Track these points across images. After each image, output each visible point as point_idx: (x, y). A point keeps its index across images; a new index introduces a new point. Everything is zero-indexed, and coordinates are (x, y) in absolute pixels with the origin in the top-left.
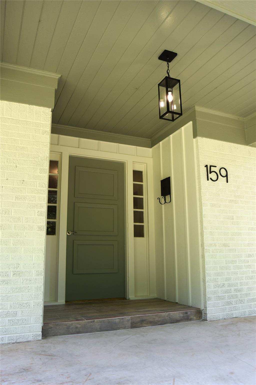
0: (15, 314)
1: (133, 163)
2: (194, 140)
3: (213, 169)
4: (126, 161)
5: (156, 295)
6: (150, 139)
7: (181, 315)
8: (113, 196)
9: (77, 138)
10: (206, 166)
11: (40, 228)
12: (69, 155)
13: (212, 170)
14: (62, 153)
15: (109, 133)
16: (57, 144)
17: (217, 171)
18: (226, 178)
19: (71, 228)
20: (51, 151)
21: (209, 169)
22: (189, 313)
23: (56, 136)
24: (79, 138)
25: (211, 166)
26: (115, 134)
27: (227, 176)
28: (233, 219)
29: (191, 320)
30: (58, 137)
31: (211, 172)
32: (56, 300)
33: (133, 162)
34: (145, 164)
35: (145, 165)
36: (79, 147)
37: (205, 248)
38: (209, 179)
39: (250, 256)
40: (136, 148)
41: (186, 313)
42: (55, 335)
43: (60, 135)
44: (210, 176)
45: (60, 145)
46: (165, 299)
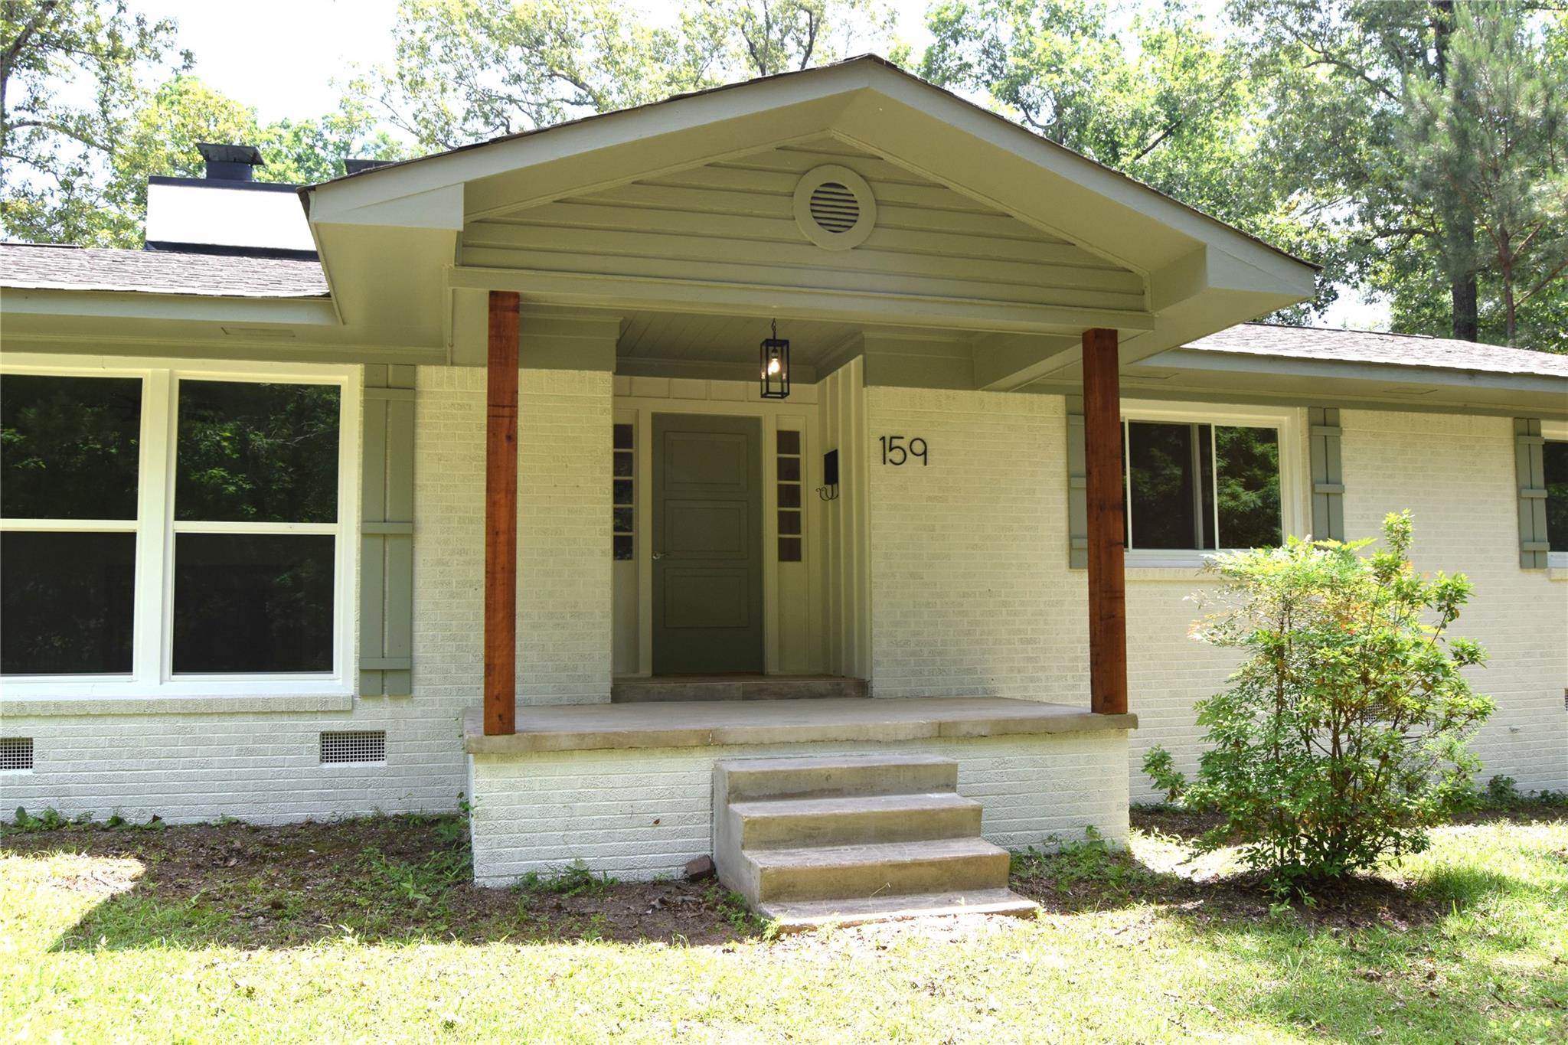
0: (575, 668)
1: (778, 416)
2: (865, 389)
3: (896, 442)
4: (763, 415)
6: (813, 367)
7: (829, 687)
8: (740, 484)
10: (883, 439)
11: (604, 553)
13: (893, 445)
14: (638, 409)
17: (906, 446)
18: (923, 457)
19: (659, 545)
20: (616, 408)
21: (888, 444)
22: (843, 685)
23: (625, 379)
25: (892, 438)
26: (740, 364)
27: (925, 453)
28: (933, 530)
29: (846, 696)
30: (631, 383)
31: (891, 449)
32: (637, 671)
34: (804, 419)
35: (804, 421)
36: (669, 396)
37: (874, 580)
38: (887, 460)
39: (965, 595)
41: (838, 684)
42: (629, 700)
43: (632, 377)
44: (890, 455)
45: (632, 394)
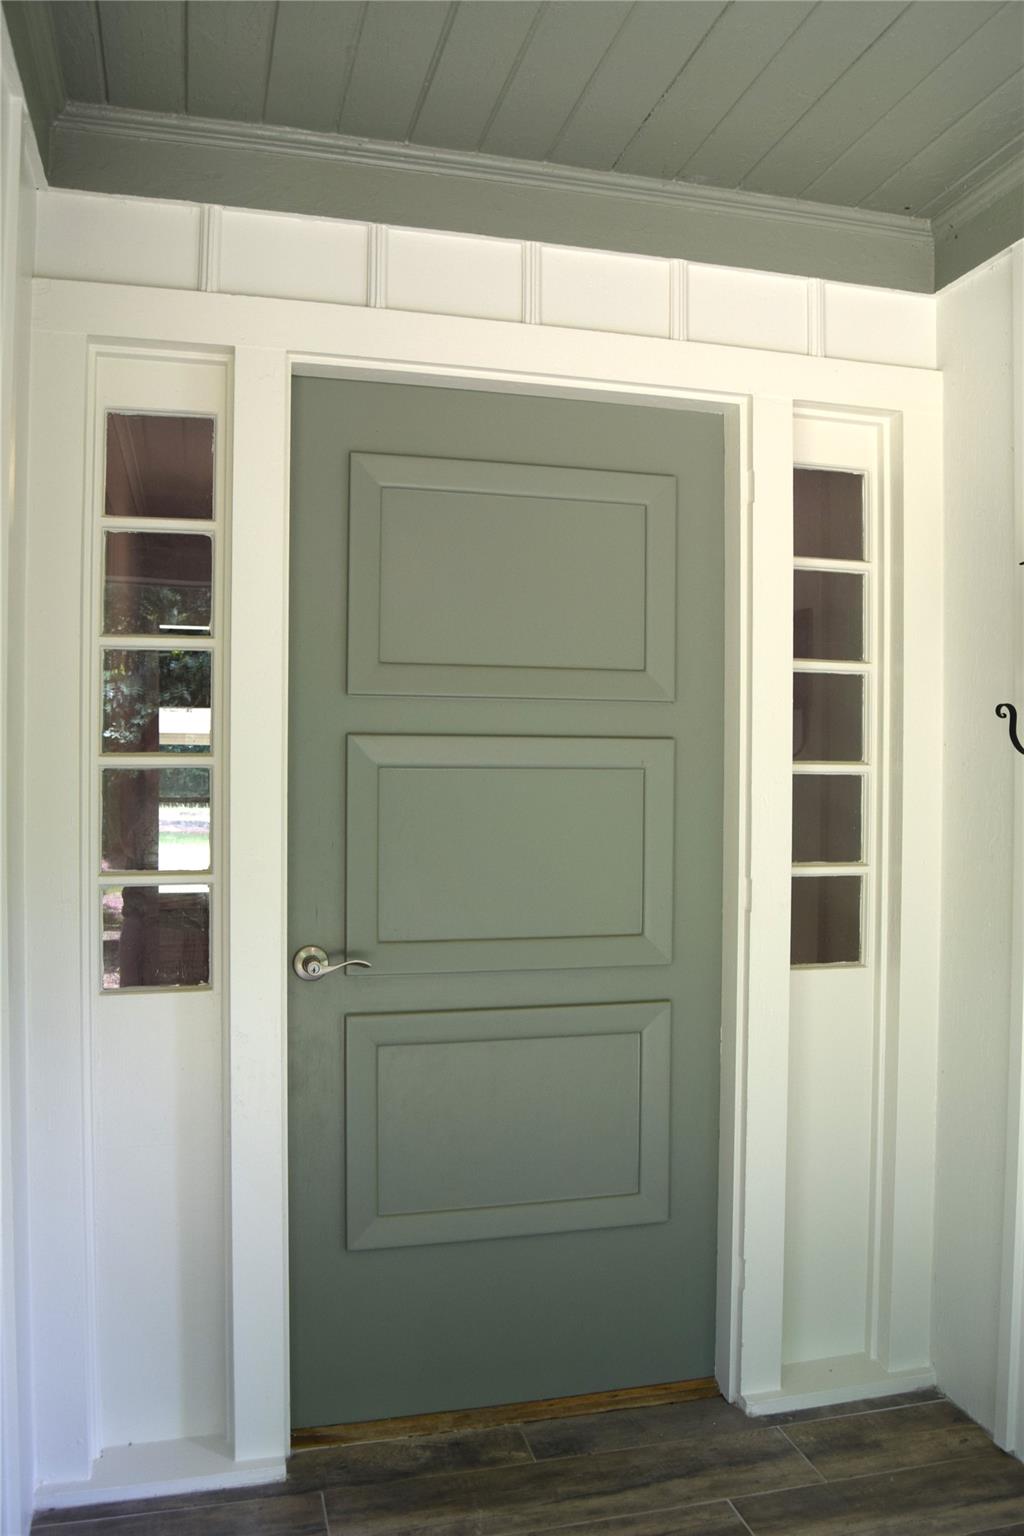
1: (795, 416)
4: (743, 402)
5: (927, 1364)
6: (928, 224)
8: (644, 670)
9: (356, 229)
12: (295, 366)
14: (231, 350)
15: (613, 177)
16: (190, 279)
24: (374, 225)
26: (656, 184)
30: (202, 227)
33: (796, 403)
34: (886, 422)
35: (880, 426)
36: (368, 298)
40: (823, 294)
43: (217, 208)
45: (213, 285)
46: (1007, 1449)
